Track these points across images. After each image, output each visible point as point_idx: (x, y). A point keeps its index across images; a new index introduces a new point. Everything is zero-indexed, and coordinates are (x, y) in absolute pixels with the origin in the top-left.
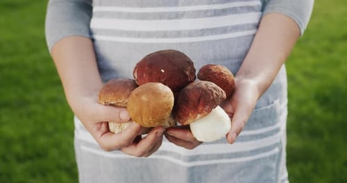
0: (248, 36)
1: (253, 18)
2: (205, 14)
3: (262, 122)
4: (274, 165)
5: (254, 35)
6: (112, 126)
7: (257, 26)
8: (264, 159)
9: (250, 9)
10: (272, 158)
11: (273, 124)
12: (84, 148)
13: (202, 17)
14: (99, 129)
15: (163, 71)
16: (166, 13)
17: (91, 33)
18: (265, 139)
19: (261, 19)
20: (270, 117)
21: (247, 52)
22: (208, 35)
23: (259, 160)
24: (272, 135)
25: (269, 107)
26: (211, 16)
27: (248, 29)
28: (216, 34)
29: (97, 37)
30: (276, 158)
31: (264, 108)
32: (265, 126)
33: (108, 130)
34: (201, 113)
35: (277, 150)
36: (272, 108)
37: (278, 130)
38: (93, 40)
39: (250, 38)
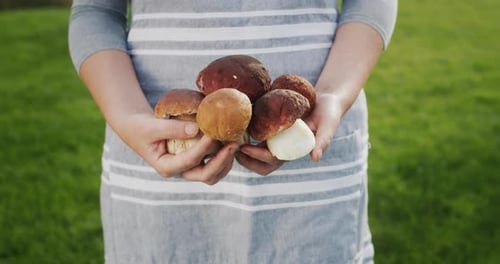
0: (324, 49)
1: (328, 28)
2: (274, 20)
3: (340, 157)
4: (355, 213)
5: (330, 49)
6: (171, 146)
7: (333, 39)
8: (344, 202)
9: (325, 17)
10: (354, 202)
11: (354, 160)
13: (271, 25)
14: (156, 150)
16: (227, 19)
17: (128, 47)
18: (345, 178)
19: (336, 31)
20: (350, 151)
21: (322, 69)
23: (337, 204)
24: (353, 173)
25: (349, 137)
26: (281, 23)
27: (325, 42)
28: (287, 45)
29: (138, 52)
30: (358, 204)
31: (343, 138)
32: (345, 161)
33: (167, 152)
34: (284, 124)
35: (358, 194)
36: (352, 138)
37: (359, 168)
38: (132, 56)
39: (325, 52)
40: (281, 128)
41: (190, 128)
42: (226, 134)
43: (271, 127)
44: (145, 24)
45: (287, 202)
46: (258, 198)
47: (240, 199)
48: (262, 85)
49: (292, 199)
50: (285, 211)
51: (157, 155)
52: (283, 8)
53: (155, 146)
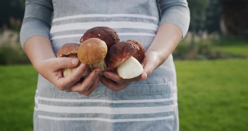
0: (151, 37)
1: (153, 27)
2: (125, 19)
3: (161, 95)
4: (171, 128)
5: (154, 37)
6: (65, 73)
7: (156, 33)
8: (164, 121)
9: (152, 21)
10: (170, 121)
11: (169, 97)
12: (40, 116)
13: (123, 21)
14: (57, 75)
15: (99, 35)
17: (50, 36)
18: (163, 107)
19: (158, 29)
20: (166, 92)
22: (126, 32)
23: (160, 121)
24: (168, 105)
25: (166, 84)
26: (128, 21)
27: (151, 33)
28: (131, 32)
29: (54, 38)
30: (172, 123)
31: (162, 84)
32: (164, 97)
35: (172, 117)
36: (167, 85)
37: (172, 102)
38: (51, 41)
39: (152, 38)
40: (124, 59)
41: (74, 61)
42: (93, 60)
43: (118, 59)
44: (58, 23)
45: (132, 118)
46: (116, 115)
47: (106, 116)
48: (115, 40)
49: (136, 116)
50: (131, 123)
51: (57, 77)
52: (129, 13)
53: (56, 73)
